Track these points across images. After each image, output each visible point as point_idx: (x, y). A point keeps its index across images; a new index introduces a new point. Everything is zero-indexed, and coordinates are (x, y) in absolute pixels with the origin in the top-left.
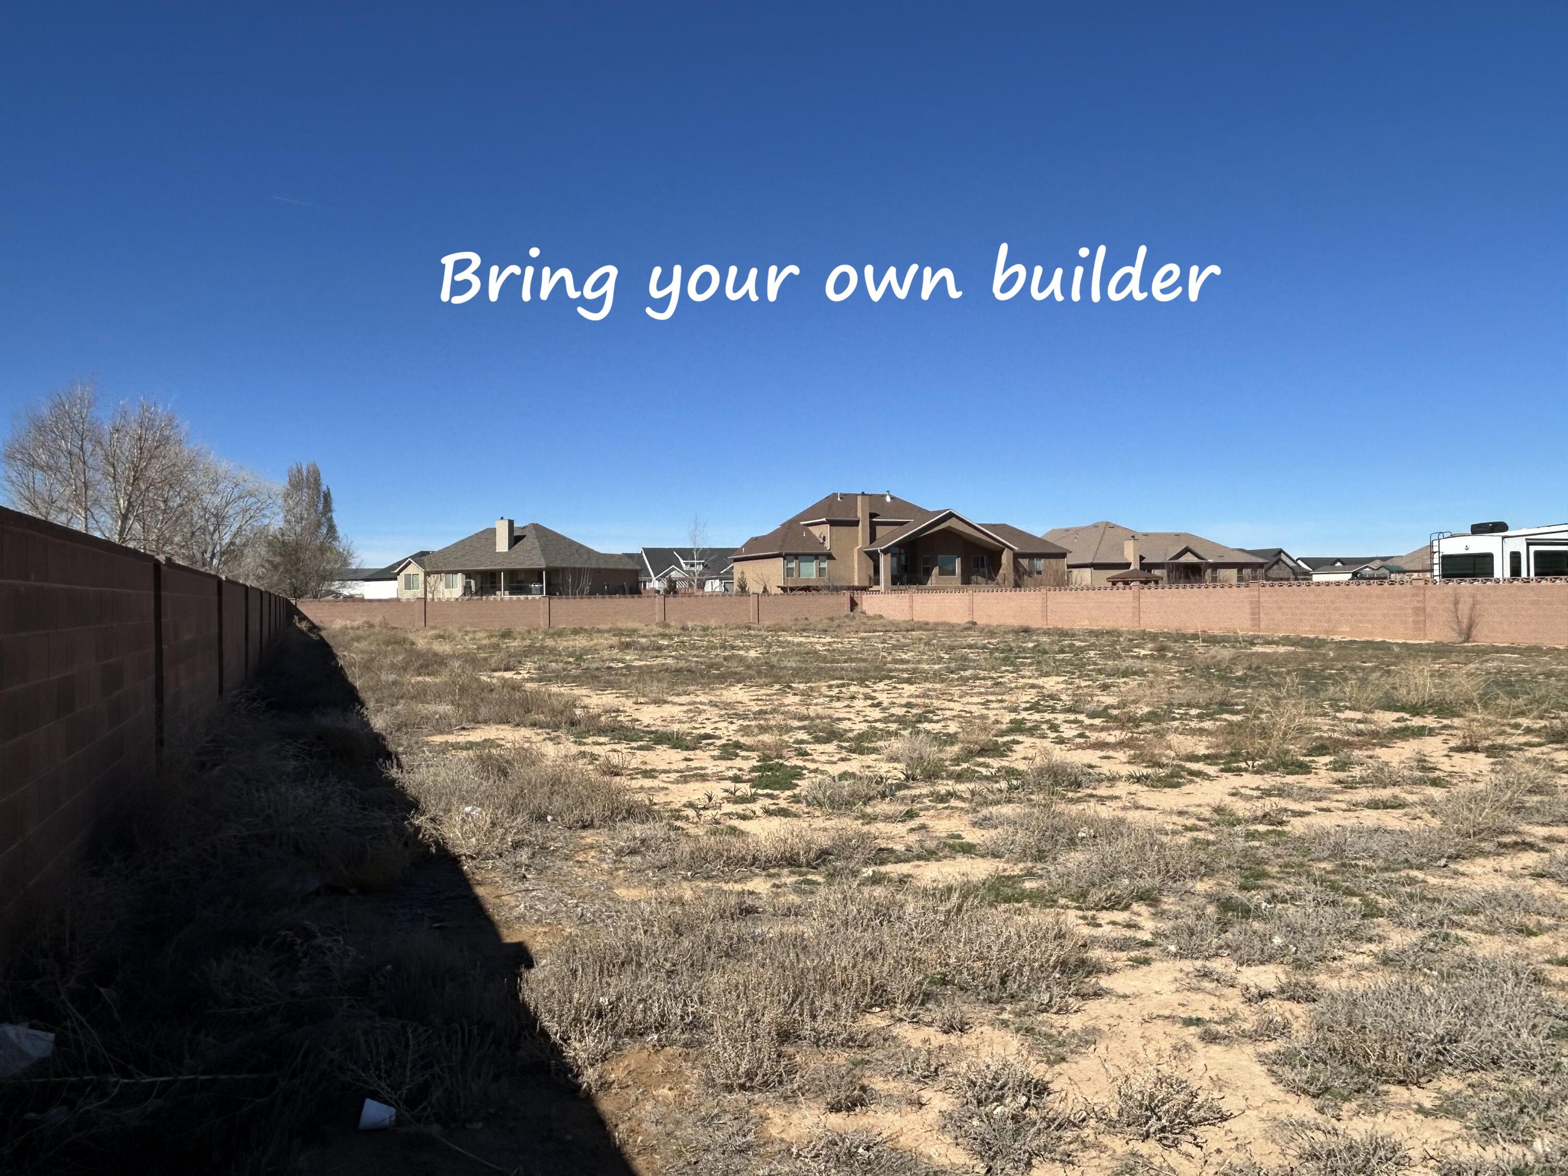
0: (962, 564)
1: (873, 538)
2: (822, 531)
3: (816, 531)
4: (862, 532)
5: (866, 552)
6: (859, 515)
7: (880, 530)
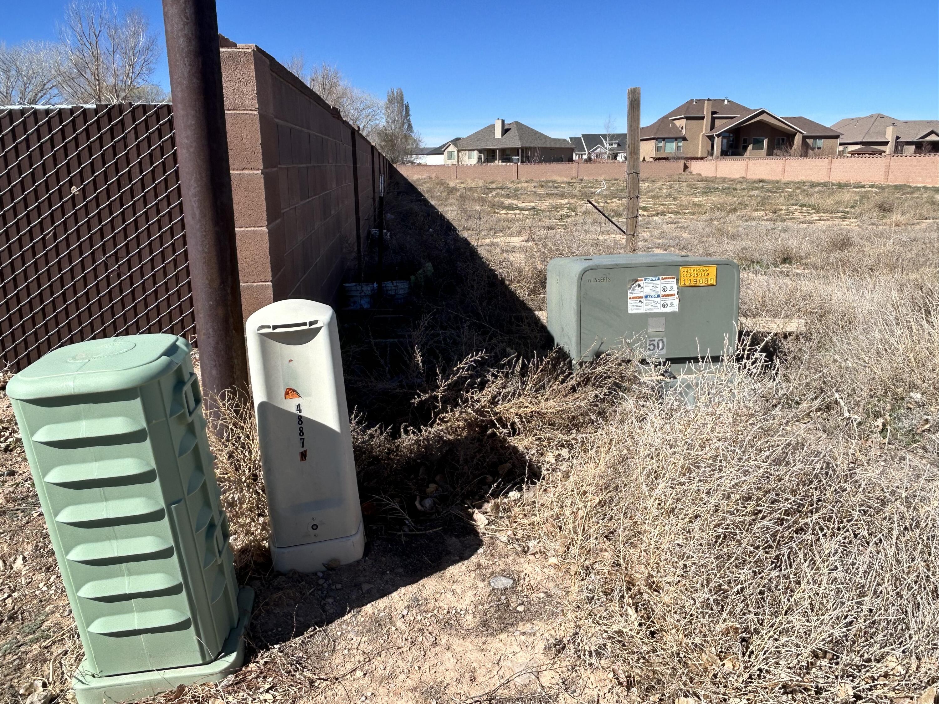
0: (768, 142)
1: (712, 127)
2: (682, 123)
3: (677, 123)
4: (706, 123)
5: (707, 136)
6: (705, 113)
7: (718, 123)
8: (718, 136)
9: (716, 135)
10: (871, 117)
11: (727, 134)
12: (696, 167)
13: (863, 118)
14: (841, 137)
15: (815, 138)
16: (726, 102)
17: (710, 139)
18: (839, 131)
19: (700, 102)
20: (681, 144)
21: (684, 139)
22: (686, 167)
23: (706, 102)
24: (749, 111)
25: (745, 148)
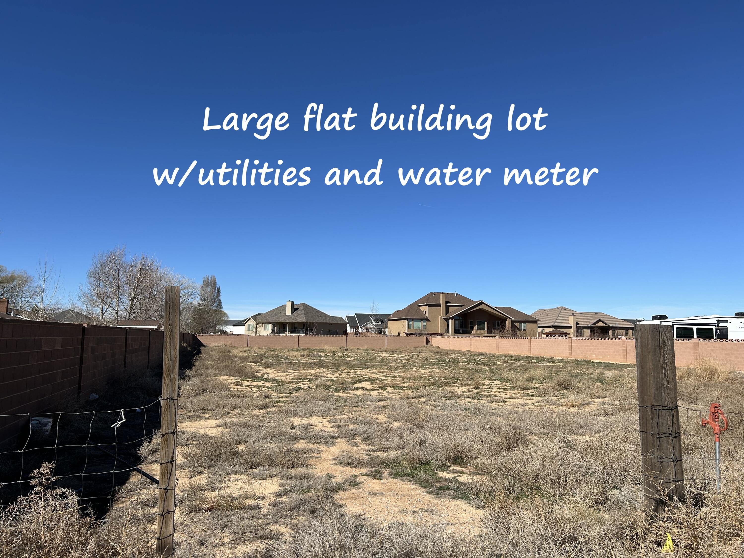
0: (488, 325)
1: (447, 312)
3: (423, 309)
4: (442, 309)
5: (444, 318)
6: (441, 302)
7: (450, 309)
8: (452, 318)
9: (450, 318)
10: (557, 308)
11: (458, 318)
12: (436, 341)
13: (551, 310)
14: (538, 322)
15: (521, 322)
16: (456, 295)
17: (446, 321)
18: (537, 318)
19: (437, 295)
20: (425, 324)
21: (428, 320)
22: (428, 341)
23: (441, 294)
24: (471, 301)
25: (472, 328)
